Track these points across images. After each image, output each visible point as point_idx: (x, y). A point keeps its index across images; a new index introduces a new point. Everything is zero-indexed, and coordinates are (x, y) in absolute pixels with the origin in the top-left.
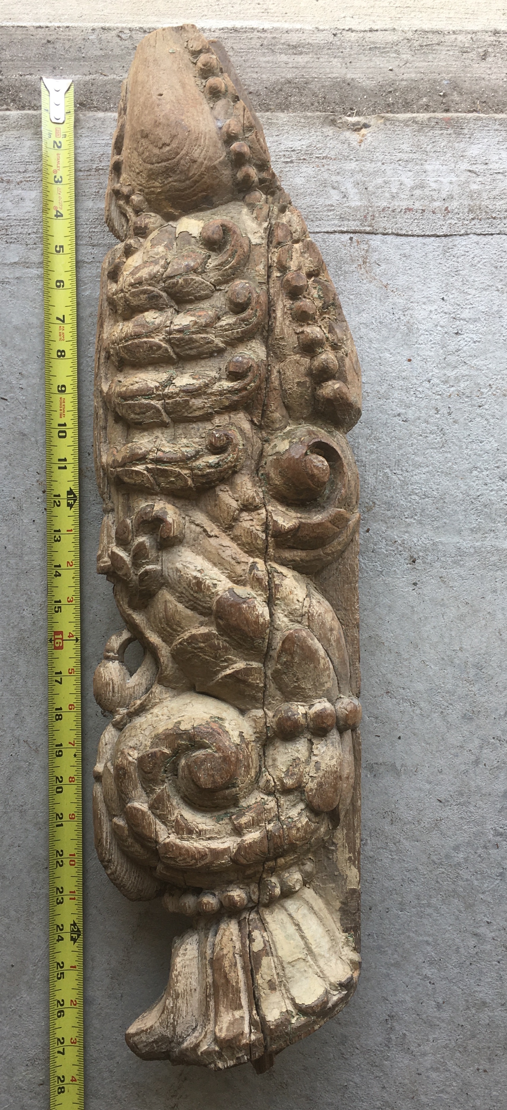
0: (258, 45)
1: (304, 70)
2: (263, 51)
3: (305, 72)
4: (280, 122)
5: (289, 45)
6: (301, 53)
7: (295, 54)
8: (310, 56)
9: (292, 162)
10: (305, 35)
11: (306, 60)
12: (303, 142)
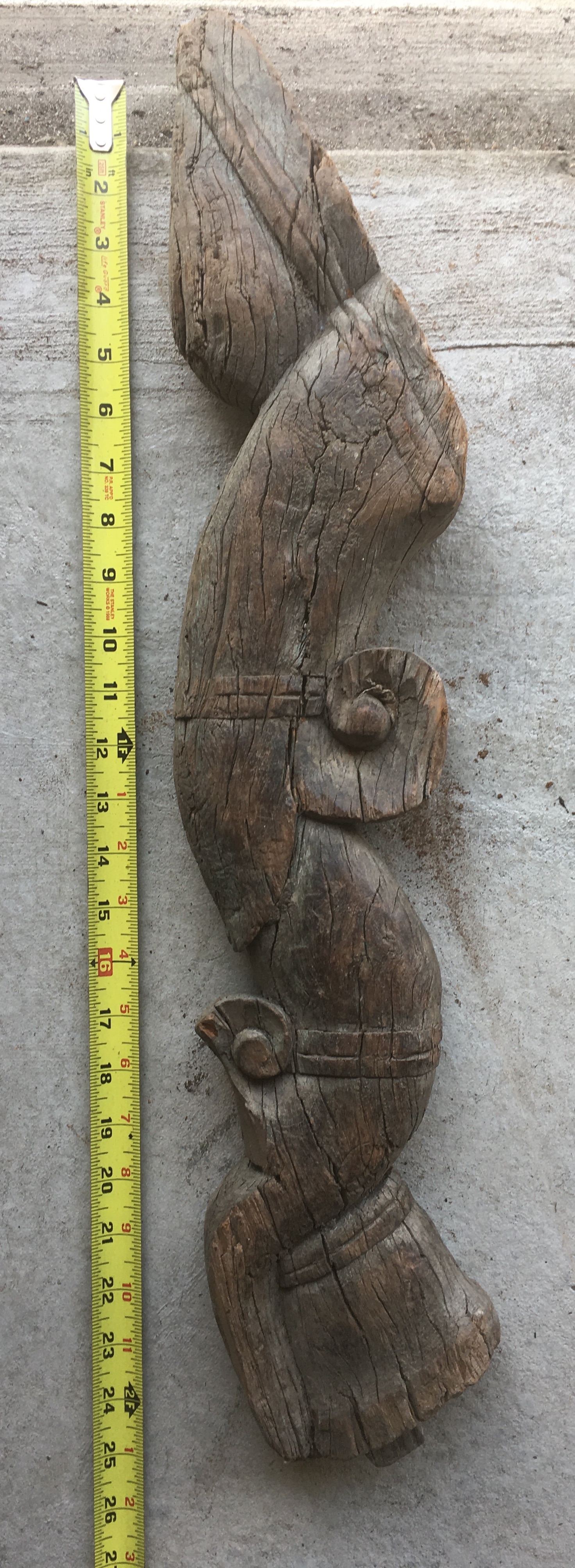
0: (446, 37)
1: (518, 77)
2: (454, 45)
3: (520, 81)
4: (479, 166)
5: (494, 37)
6: (513, 50)
7: (504, 51)
8: (528, 54)
9: (496, 231)
10: (520, 20)
11: (520, 60)
12: (515, 199)
